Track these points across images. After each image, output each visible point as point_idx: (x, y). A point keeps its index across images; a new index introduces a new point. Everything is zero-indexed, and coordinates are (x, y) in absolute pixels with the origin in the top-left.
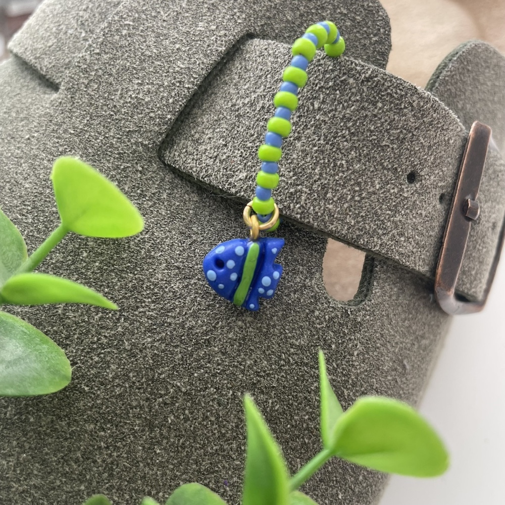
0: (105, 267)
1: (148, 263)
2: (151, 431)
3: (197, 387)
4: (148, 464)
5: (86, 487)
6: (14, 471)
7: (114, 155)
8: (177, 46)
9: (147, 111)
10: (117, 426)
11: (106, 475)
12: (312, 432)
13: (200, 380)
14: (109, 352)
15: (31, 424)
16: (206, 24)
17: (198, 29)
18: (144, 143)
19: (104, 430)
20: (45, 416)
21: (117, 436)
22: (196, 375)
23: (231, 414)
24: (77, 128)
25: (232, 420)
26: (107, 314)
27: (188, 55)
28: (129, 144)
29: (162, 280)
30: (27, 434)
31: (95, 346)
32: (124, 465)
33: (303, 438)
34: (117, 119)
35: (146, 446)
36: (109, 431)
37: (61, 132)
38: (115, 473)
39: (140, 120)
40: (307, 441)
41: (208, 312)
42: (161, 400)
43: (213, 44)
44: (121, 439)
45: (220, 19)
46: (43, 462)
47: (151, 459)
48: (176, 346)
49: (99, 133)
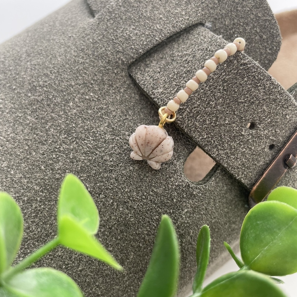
0: (78, 114)
1: (100, 120)
3: (96, 191)
7: (106, 60)
8: (161, 16)
9: (131, 44)
10: (50, 193)
11: (34, 214)
12: (145, 242)
13: (99, 188)
14: (62, 156)
15: (11, 174)
16: (181, 11)
17: (176, 11)
18: (123, 60)
19: (43, 192)
20: (19, 173)
21: (48, 198)
22: (98, 184)
23: (107, 213)
24: (95, 40)
25: (107, 216)
26: (69, 137)
27: (164, 23)
28: (116, 57)
29: (102, 131)
30: (7, 178)
31: (56, 150)
32: (45, 214)
33: (140, 243)
34: (115, 42)
36: (45, 194)
37: (86, 39)
38: (39, 216)
39: (126, 47)
40: (141, 245)
41: (118, 156)
43: (179, 22)
44: (49, 200)
45: (189, 10)
48: (95, 166)
49: (104, 46)
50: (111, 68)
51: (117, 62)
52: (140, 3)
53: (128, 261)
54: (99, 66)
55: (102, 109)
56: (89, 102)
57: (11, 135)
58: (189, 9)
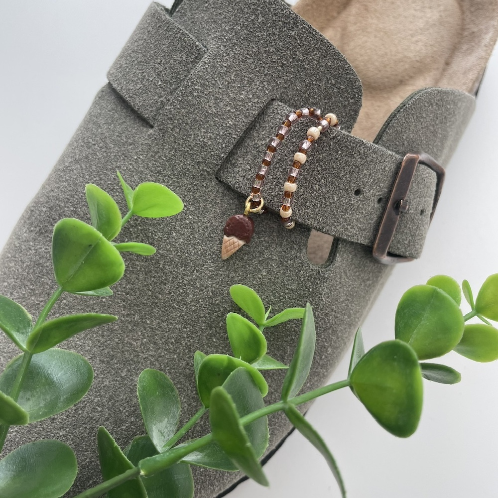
0: (186, 242)
1: (210, 240)
2: (211, 329)
4: (209, 346)
5: (177, 356)
6: (140, 347)
7: (189, 176)
8: (229, 108)
9: (210, 150)
10: (193, 326)
11: (187, 350)
12: (297, 333)
14: (188, 288)
15: (147, 324)
16: (246, 93)
17: (241, 96)
18: (208, 170)
19: (186, 328)
21: (193, 331)
24: (167, 156)
26: (187, 268)
27: (235, 115)
28: (198, 170)
29: (217, 250)
30: (146, 329)
31: (181, 285)
33: (292, 336)
34: (191, 154)
35: (208, 337)
36: (189, 329)
39: (205, 155)
40: (293, 337)
41: (242, 269)
42: (216, 314)
43: (250, 109)
46: (155, 343)
47: (211, 344)
48: (225, 287)
49: (181, 161)
50: (198, 182)
51: (202, 175)
52: (198, 97)
53: (287, 355)
54: (185, 185)
55: (207, 228)
56: (191, 225)
57: (127, 287)
58: (254, 89)
